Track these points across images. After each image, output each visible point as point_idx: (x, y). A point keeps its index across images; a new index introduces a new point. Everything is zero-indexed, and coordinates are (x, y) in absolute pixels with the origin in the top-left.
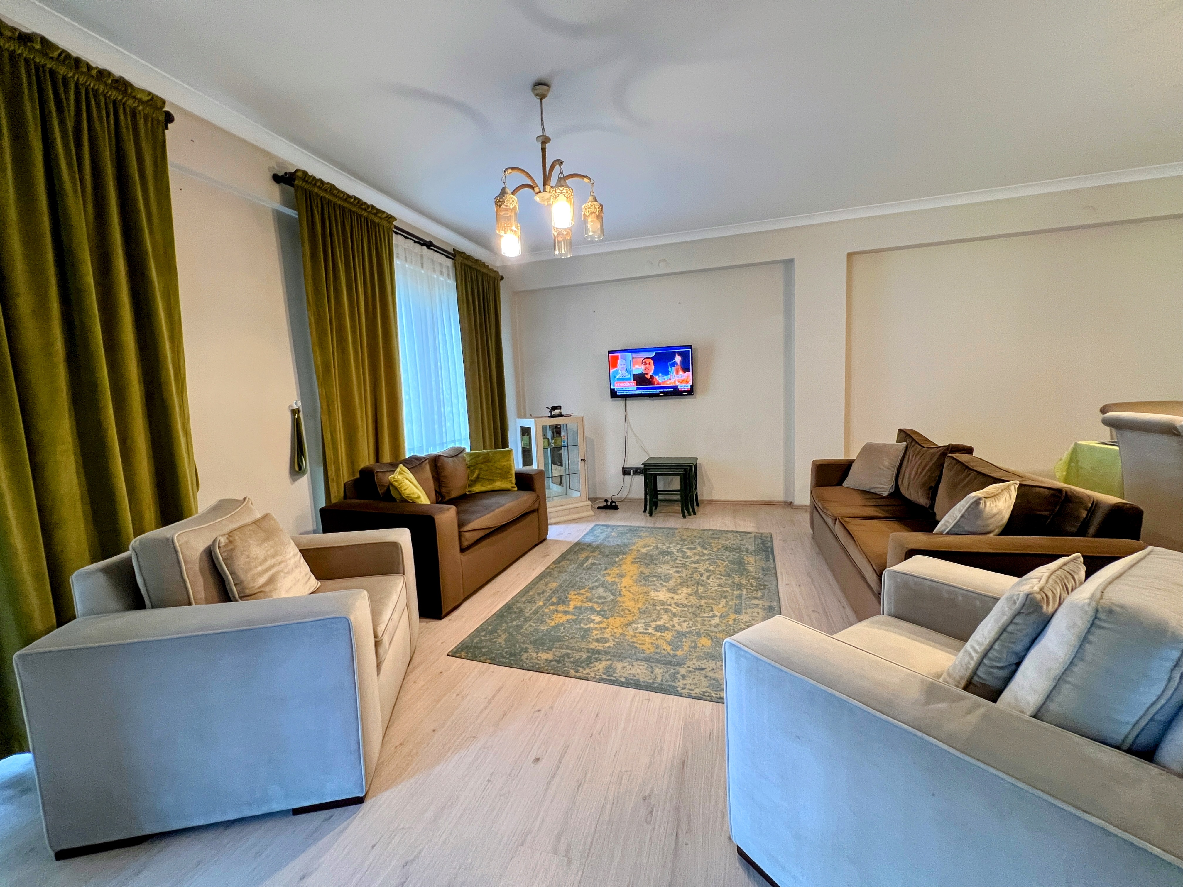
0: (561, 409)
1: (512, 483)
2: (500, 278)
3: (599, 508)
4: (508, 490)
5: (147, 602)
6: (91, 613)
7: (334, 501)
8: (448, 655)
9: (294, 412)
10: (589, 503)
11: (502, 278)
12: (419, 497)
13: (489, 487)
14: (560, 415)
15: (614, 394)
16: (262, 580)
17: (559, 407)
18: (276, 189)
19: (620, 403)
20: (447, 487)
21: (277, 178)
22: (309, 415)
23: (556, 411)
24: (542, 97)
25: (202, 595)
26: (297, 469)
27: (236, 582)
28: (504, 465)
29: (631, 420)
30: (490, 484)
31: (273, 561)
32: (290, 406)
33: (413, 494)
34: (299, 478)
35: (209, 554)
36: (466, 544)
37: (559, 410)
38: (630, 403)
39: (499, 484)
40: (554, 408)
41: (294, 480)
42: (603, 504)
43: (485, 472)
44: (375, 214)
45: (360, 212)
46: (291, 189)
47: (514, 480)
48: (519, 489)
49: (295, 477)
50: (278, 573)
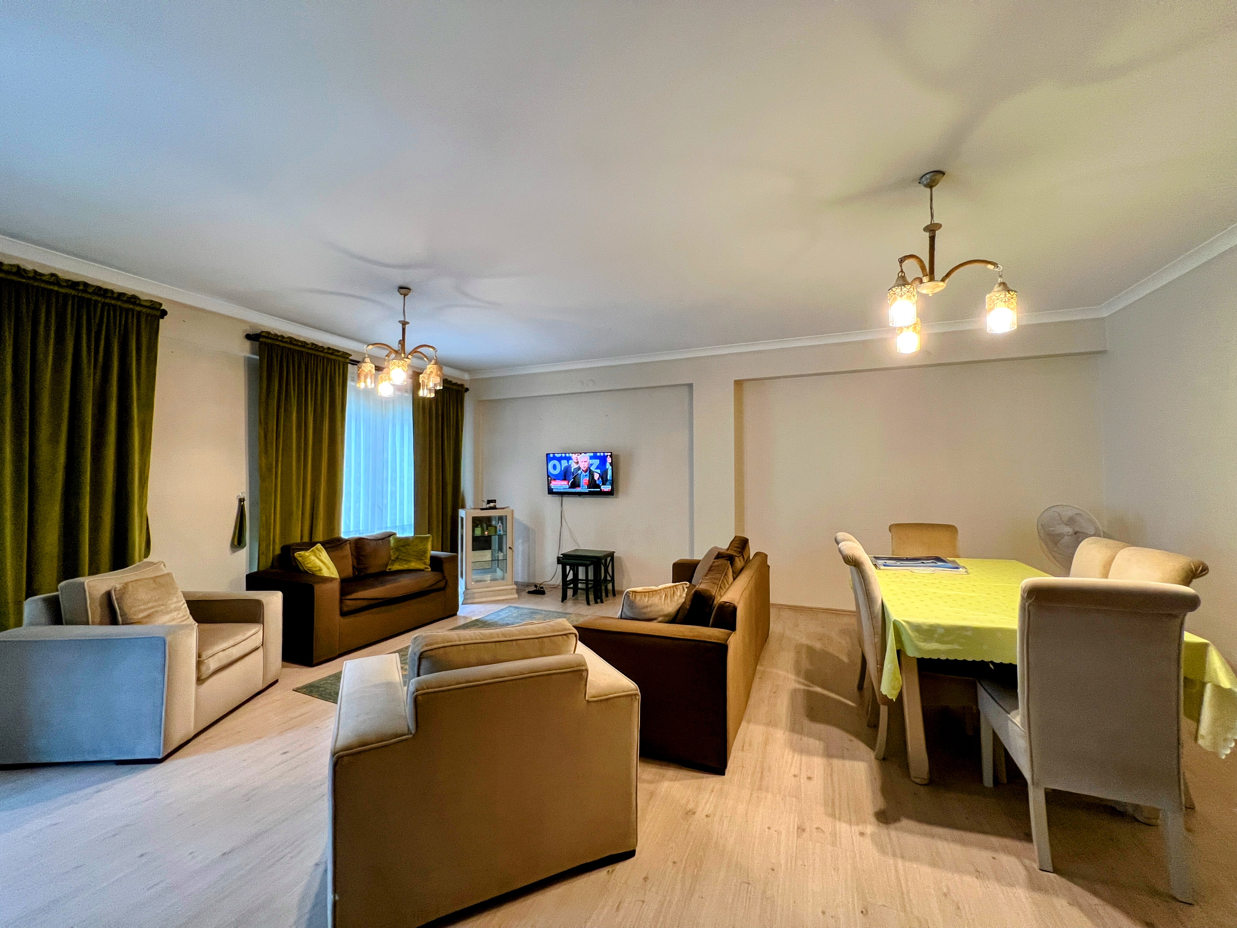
0: (495, 502)
1: (426, 564)
2: (464, 390)
3: (529, 592)
4: (422, 570)
5: (64, 622)
6: (31, 624)
7: (261, 569)
8: (293, 690)
9: (241, 500)
10: (515, 587)
11: (467, 390)
12: (320, 570)
13: (405, 567)
14: (494, 508)
15: (551, 492)
16: (141, 615)
17: (494, 501)
18: (247, 344)
19: (557, 499)
20: (365, 564)
21: (248, 337)
22: (254, 503)
23: (491, 504)
24: (405, 295)
25: (98, 619)
26: (236, 543)
27: (122, 614)
28: (421, 549)
29: (566, 514)
30: (406, 564)
31: (155, 604)
32: (238, 496)
33: (315, 567)
34: (239, 550)
35: (108, 594)
36: (345, 609)
37: (494, 504)
38: (566, 499)
39: (414, 565)
40: (489, 502)
41: (234, 552)
42: (533, 589)
43: (404, 554)
44: (332, 354)
45: (317, 353)
46: (257, 344)
47: (428, 561)
48: (432, 570)
49: (235, 549)
50: (157, 612)
